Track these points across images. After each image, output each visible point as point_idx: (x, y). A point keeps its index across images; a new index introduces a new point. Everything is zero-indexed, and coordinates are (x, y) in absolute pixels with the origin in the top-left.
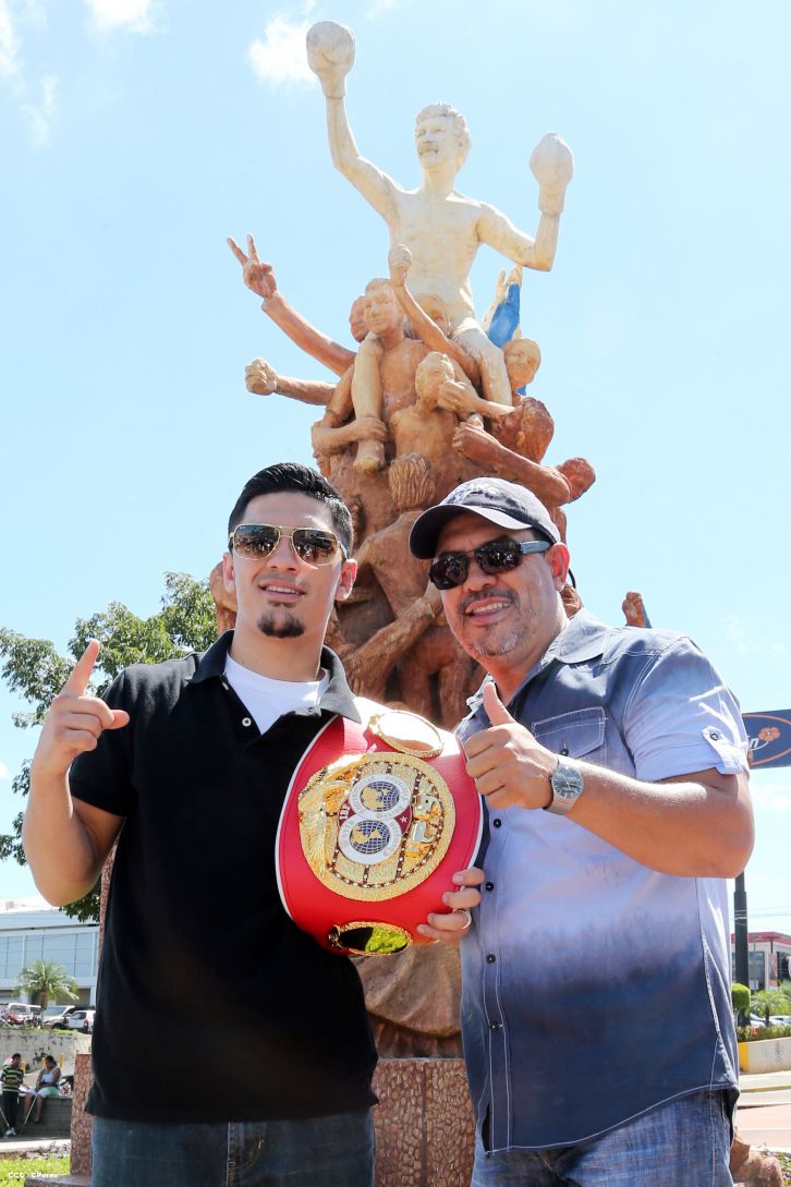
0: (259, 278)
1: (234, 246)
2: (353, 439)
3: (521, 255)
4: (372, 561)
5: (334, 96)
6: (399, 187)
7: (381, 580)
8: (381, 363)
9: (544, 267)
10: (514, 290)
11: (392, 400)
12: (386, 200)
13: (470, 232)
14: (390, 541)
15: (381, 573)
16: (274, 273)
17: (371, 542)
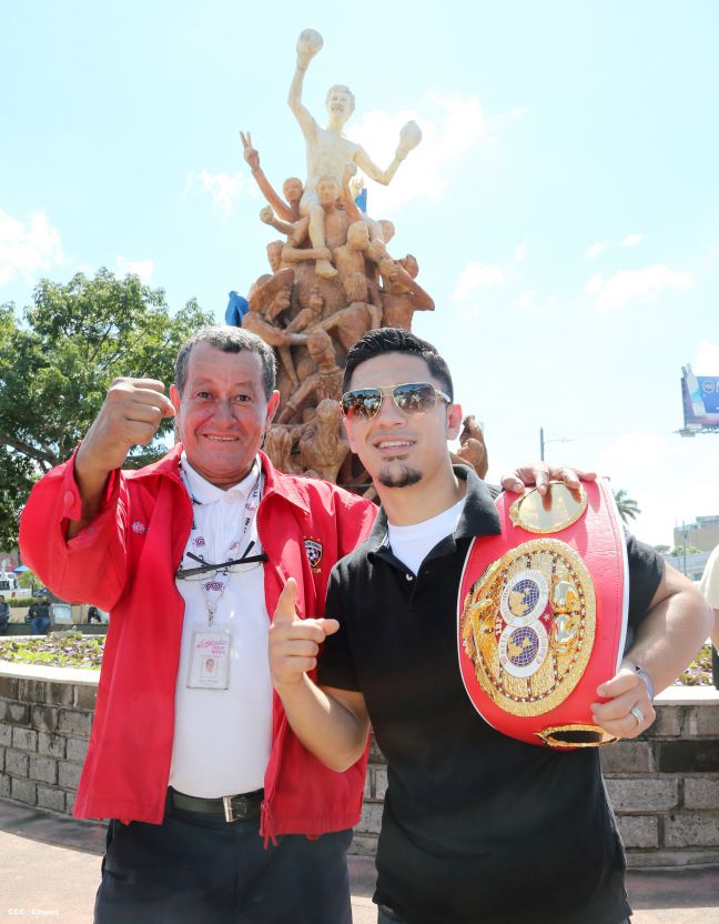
0: (253, 158)
1: (243, 137)
2: (314, 257)
3: (376, 175)
4: (340, 324)
5: (302, 69)
6: (318, 122)
7: (342, 335)
8: (325, 220)
9: (386, 184)
10: (365, 191)
11: (332, 241)
12: (310, 129)
13: (352, 156)
14: (350, 316)
15: (343, 332)
16: (260, 155)
17: (341, 315)
